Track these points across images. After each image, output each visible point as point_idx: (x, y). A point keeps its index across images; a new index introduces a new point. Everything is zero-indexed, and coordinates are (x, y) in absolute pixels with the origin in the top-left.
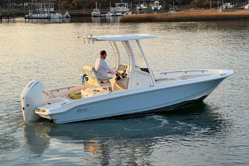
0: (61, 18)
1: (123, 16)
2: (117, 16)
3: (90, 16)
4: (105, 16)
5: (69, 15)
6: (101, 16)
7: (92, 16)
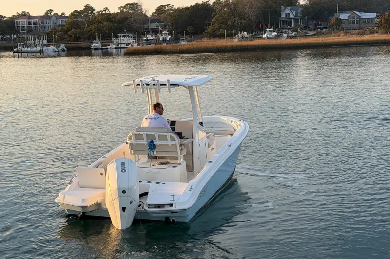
0: (55, 51)
1: (127, 49)
2: (120, 48)
3: (89, 48)
4: (107, 48)
5: (65, 48)
6: (102, 49)
7: (92, 48)
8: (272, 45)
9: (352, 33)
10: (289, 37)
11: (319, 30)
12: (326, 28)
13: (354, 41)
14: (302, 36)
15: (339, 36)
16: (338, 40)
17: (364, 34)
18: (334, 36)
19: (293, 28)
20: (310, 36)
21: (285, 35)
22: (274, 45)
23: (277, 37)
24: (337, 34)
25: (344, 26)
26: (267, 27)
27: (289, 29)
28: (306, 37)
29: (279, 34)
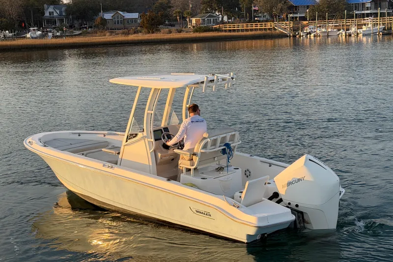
8: (37, 45)
9: (116, 33)
10: (55, 37)
11: (85, 29)
12: (91, 27)
13: (119, 41)
14: (67, 36)
15: (105, 35)
16: (104, 40)
17: (129, 34)
18: (100, 36)
19: (58, 27)
20: (76, 35)
21: (50, 34)
22: (40, 45)
23: (42, 36)
24: (102, 34)
25: (109, 25)
26: (30, 26)
27: (54, 28)
28: (72, 36)
29: (44, 33)
